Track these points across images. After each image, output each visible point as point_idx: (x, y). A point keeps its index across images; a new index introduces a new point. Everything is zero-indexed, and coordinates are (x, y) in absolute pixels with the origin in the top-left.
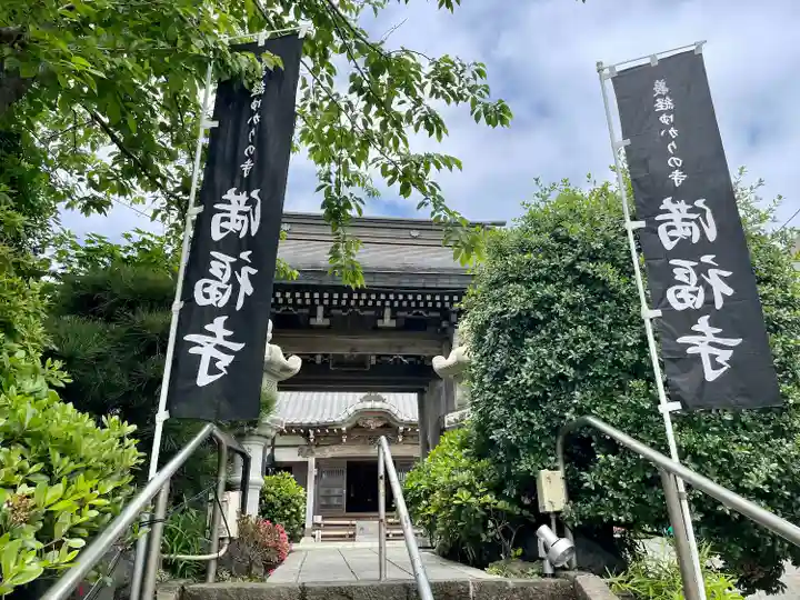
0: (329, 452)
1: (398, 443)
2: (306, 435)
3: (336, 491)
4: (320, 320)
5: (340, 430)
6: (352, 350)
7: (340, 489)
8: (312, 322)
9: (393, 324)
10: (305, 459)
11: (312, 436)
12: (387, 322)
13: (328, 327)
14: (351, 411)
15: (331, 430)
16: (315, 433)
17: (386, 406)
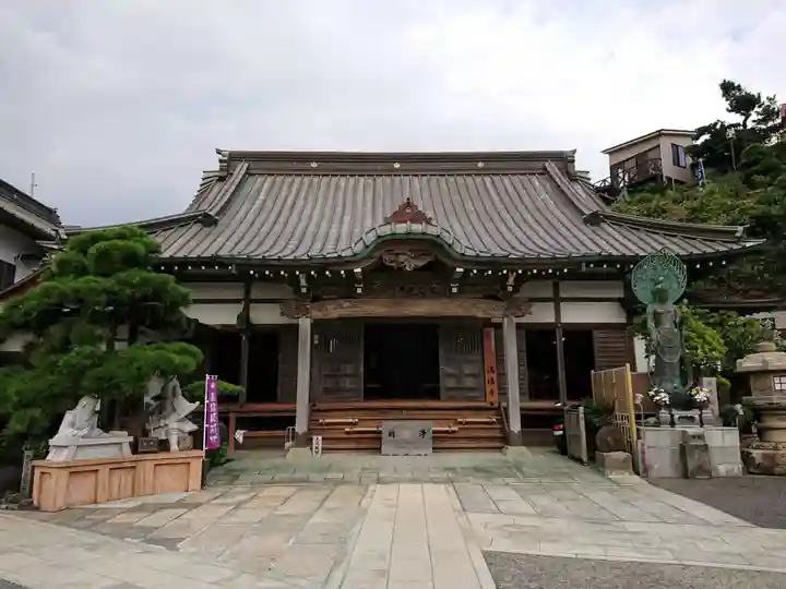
0: (335, 310)
1: (451, 296)
2: (293, 282)
3: (349, 369)
5: (350, 273)
10: (294, 321)
11: (303, 282)
14: (371, 237)
15: (336, 274)
16: (309, 278)
17: (432, 230)
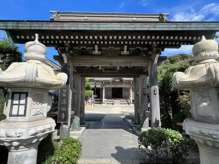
2: (102, 82)
3: (110, 94)
4: (96, 52)
6: (111, 64)
7: (110, 93)
8: (93, 52)
9: (128, 53)
10: (102, 87)
12: (125, 52)
13: (100, 55)
15: (108, 82)
16: (104, 82)
